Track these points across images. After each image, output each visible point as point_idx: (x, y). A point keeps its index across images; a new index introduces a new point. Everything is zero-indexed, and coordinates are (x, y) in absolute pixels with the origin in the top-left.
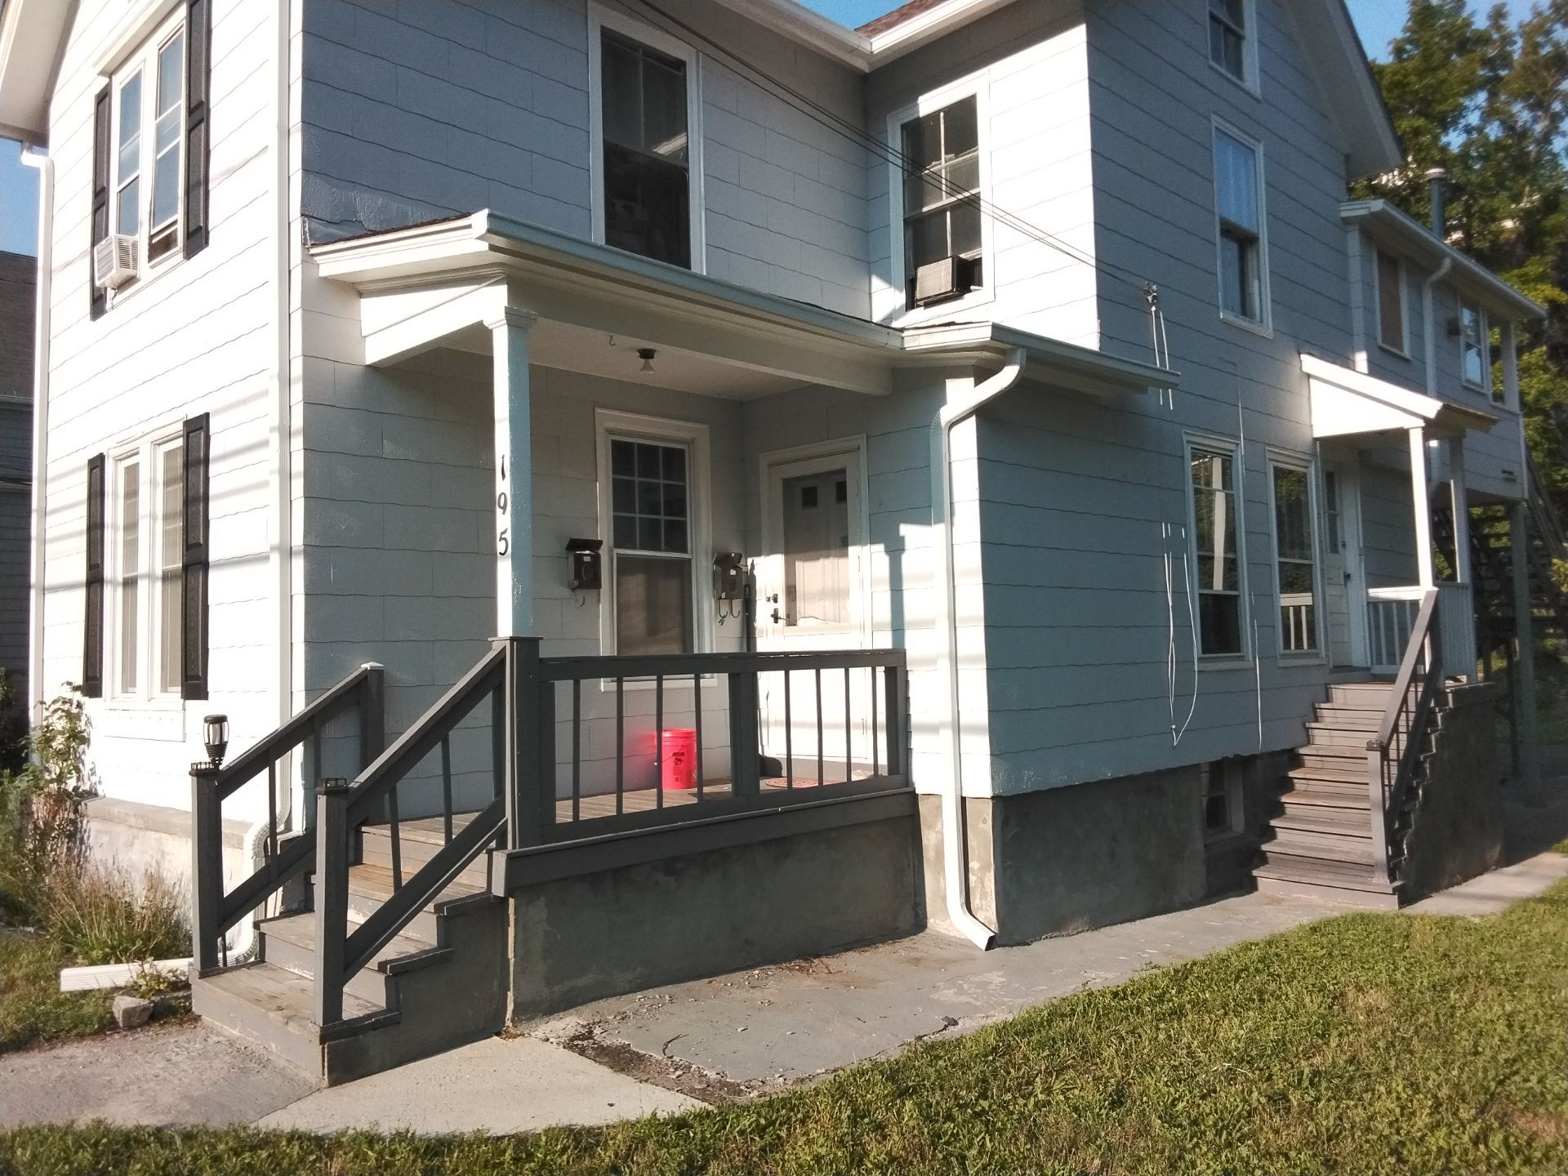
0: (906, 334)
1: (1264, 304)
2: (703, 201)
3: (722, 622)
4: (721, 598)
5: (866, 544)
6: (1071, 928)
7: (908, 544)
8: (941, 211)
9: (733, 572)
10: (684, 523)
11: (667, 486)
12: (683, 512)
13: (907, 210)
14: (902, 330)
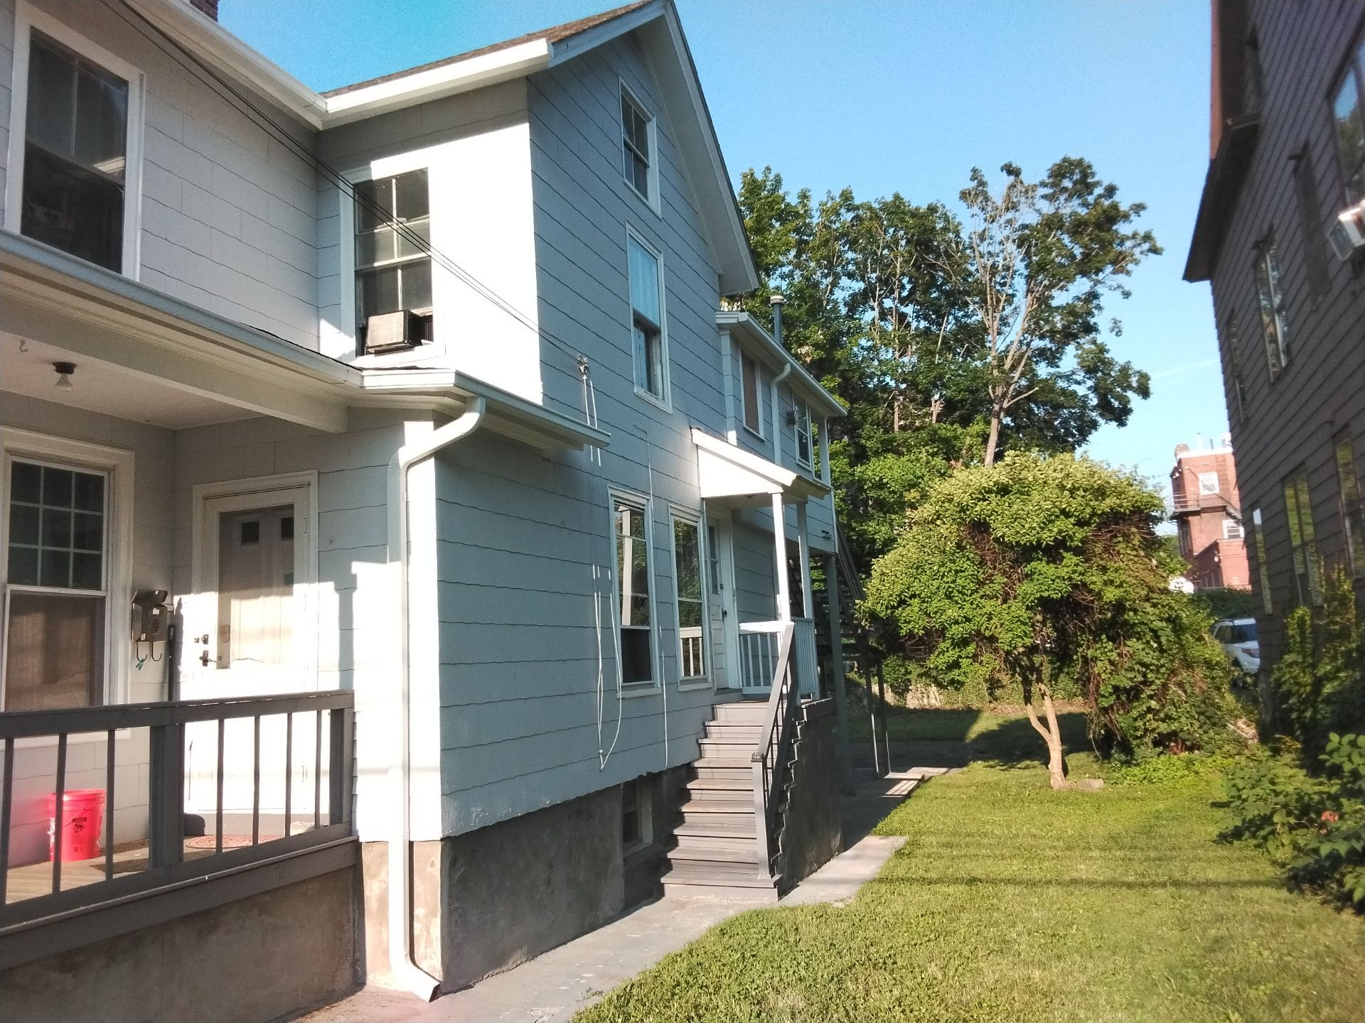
0: (364, 373)
1: (665, 386)
2: (139, 221)
3: (139, 666)
4: (139, 640)
5: (313, 582)
6: (511, 961)
7: (360, 582)
8: (392, 269)
9: (156, 612)
10: (100, 557)
11: (78, 516)
12: (98, 546)
13: (358, 263)
14: (361, 369)
